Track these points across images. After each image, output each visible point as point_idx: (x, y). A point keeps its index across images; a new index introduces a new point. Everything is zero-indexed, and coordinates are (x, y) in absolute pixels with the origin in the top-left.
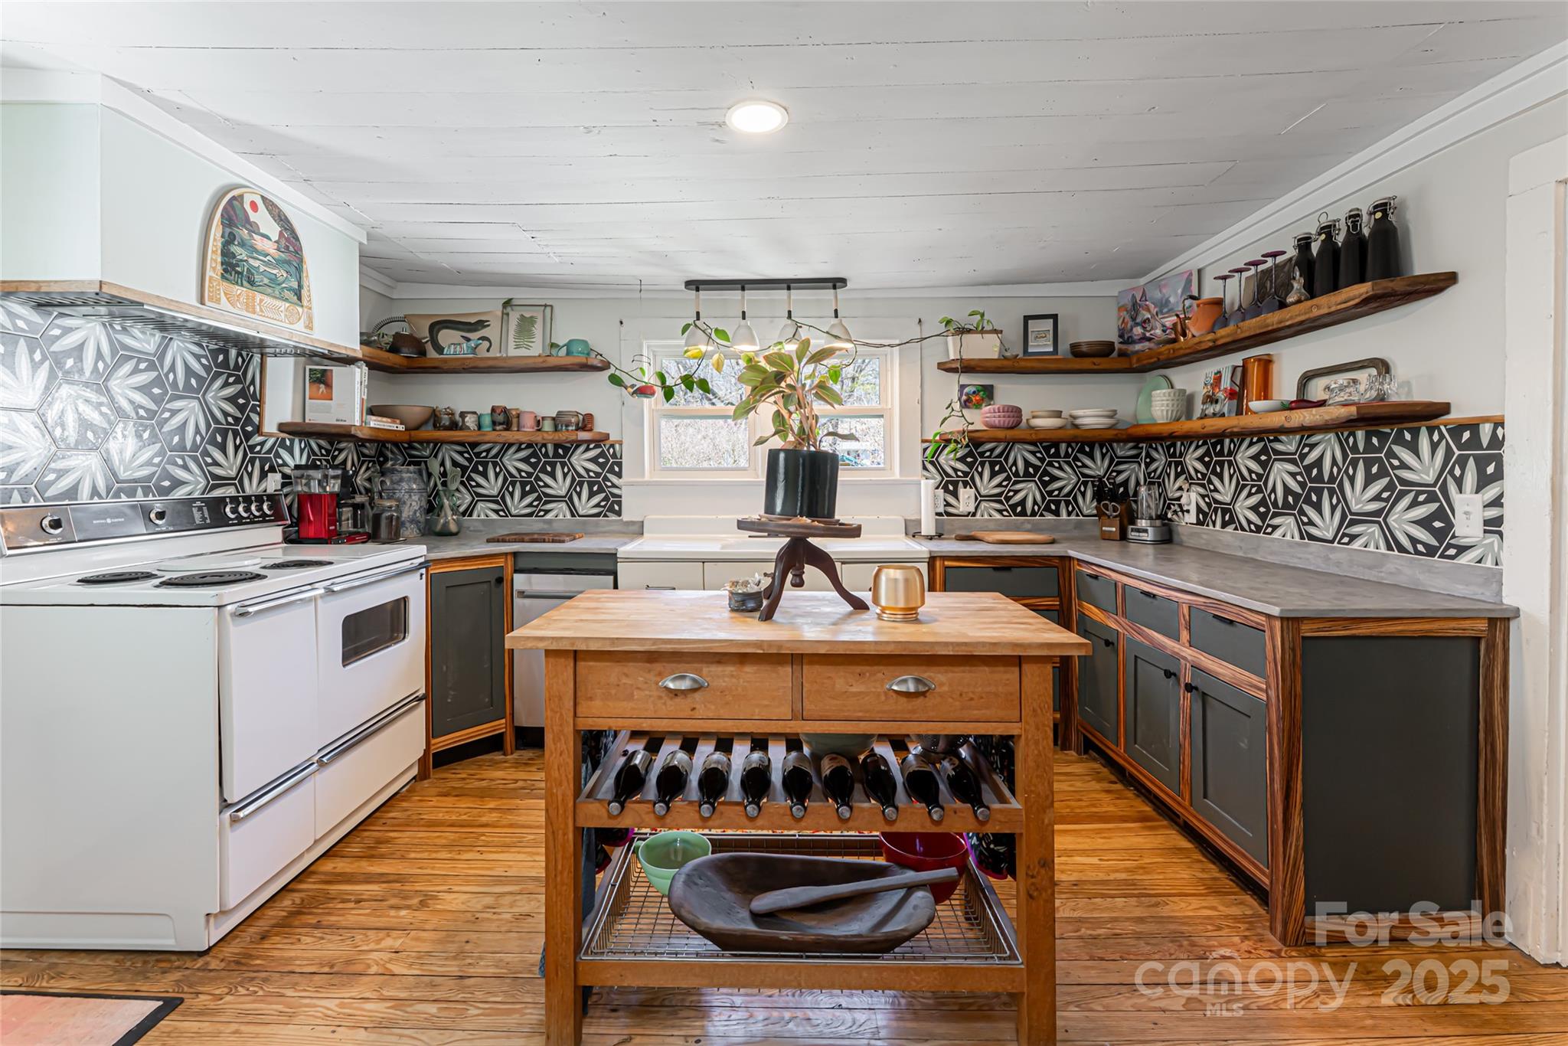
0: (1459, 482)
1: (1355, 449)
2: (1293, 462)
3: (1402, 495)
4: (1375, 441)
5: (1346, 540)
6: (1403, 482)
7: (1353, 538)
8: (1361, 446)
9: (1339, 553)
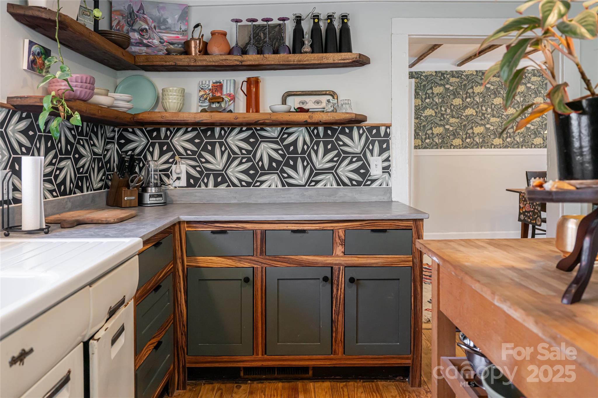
0: (372, 152)
1: (318, 136)
2: (276, 143)
3: (344, 158)
4: (329, 132)
5: (313, 184)
6: (345, 152)
7: (317, 182)
8: (321, 135)
9: (310, 192)
